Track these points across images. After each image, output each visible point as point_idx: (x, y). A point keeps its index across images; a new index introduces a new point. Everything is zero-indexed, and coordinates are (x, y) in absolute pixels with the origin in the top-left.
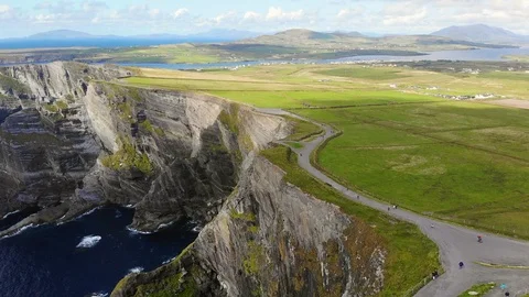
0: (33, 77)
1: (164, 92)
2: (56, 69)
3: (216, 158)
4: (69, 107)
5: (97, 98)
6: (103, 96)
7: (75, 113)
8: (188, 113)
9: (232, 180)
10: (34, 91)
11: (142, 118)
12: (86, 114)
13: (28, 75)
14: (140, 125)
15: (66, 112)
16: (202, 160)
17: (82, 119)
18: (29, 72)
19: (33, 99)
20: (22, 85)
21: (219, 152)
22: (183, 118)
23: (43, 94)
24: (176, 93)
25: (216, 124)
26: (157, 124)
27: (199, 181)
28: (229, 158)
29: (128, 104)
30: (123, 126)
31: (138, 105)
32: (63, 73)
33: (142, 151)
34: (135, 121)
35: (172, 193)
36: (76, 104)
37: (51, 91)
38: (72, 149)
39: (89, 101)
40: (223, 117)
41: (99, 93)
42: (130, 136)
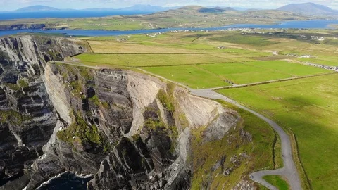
0: (10, 47)
1: (109, 71)
2: (27, 41)
3: (156, 134)
4: (30, 85)
5: (54, 76)
6: (59, 75)
7: (35, 90)
8: (130, 88)
9: (170, 154)
10: (11, 57)
11: (91, 93)
12: (44, 90)
13: (7, 46)
14: (90, 100)
15: (27, 89)
16: (144, 136)
17: (41, 95)
18: (7, 43)
19: (11, 63)
20: (2, 53)
21: (158, 128)
22: (125, 92)
23: (18, 59)
24: (119, 71)
25: (155, 102)
26: (104, 98)
27: (142, 155)
28: (166, 133)
29: (80, 81)
30: (75, 102)
31: (89, 82)
32: (31, 44)
33: (92, 123)
34: (85, 96)
35: (119, 170)
36: (36, 82)
37: (23, 57)
38: (33, 122)
39: (47, 78)
40: (161, 96)
41: (55, 73)
42: (81, 110)
